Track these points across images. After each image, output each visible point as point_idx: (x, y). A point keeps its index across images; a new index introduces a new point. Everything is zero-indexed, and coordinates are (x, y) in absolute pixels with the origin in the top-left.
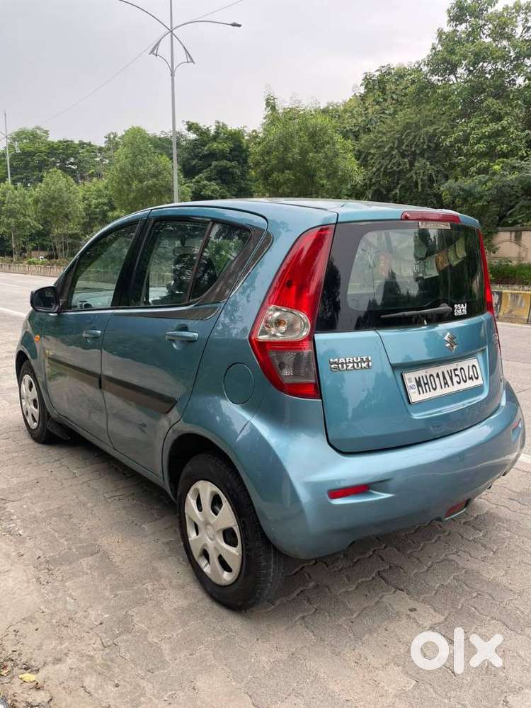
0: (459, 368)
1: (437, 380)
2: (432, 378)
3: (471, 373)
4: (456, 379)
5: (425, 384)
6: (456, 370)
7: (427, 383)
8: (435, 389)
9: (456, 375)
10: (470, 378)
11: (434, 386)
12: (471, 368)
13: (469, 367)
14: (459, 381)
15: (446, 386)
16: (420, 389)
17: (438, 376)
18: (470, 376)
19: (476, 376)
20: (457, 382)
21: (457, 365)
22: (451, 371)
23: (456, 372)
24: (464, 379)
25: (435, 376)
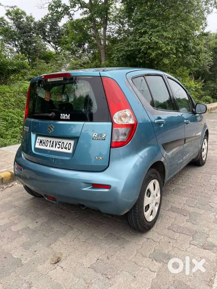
1: (49, 143)
2: (47, 142)
3: (67, 146)
5: (43, 143)
6: (61, 142)
7: (44, 143)
8: (46, 146)
9: (59, 144)
10: (65, 148)
12: (68, 144)
14: (59, 147)
15: (52, 147)
16: (40, 144)
17: (50, 142)
18: (66, 147)
19: (69, 148)
20: (58, 147)
21: (62, 141)
22: (57, 142)
23: (60, 143)
24: (62, 147)
25: (49, 141)
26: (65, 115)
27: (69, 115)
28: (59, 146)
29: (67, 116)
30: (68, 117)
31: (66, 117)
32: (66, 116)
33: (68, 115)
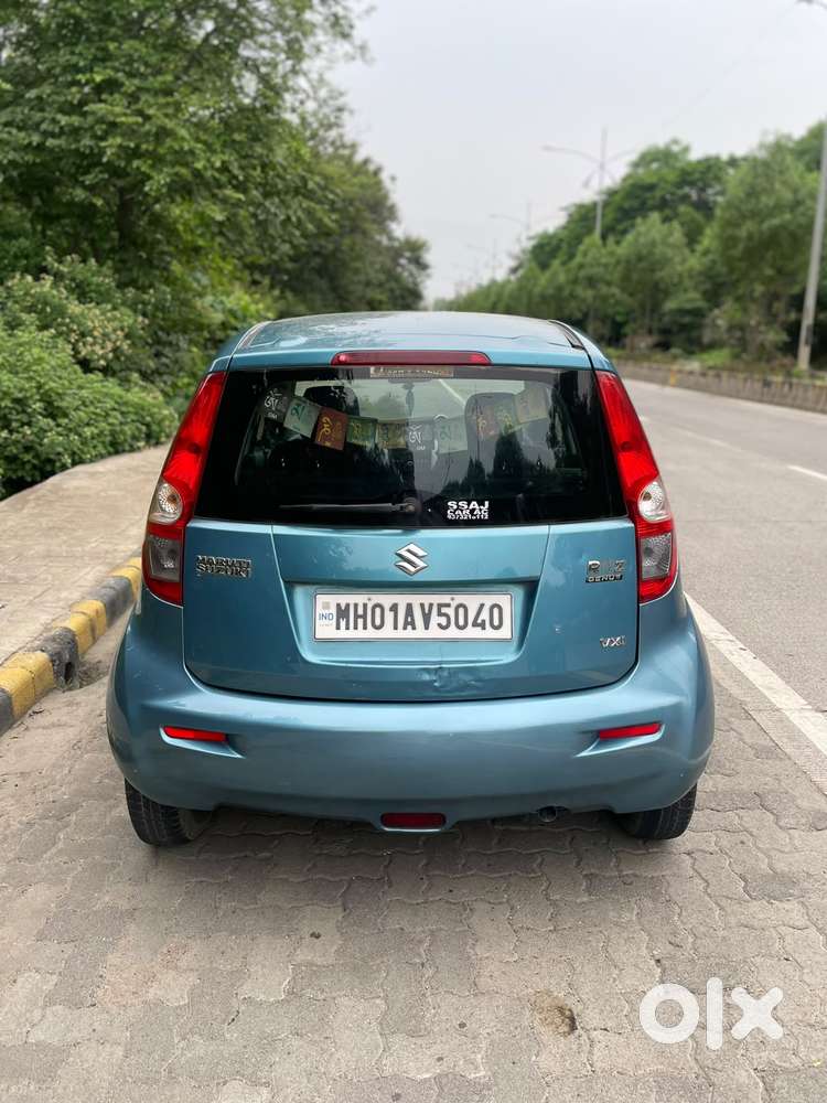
0: (454, 604)
1: (389, 615)
2: (378, 609)
3: (484, 616)
4: (435, 619)
5: (357, 616)
6: (448, 605)
7: (364, 616)
8: (378, 628)
9: (442, 615)
10: (475, 624)
11: (378, 622)
12: (486, 610)
13: (482, 606)
14: (444, 624)
15: (409, 627)
16: (343, 623)
17: (394, 608)
18: (479, 621)
19: (496, 623)
20: (439, 625)
21: (453, 599)
22: (431, 605)
23: (444, 610)
24: (461, 622)
25: (387, 608)
26: (469, 505)
27: (487, 503)
28: (443, 621)
29: (477, 506)
30: (483, 511)
31: (472, 511)
32: (471, 507)
33: (481, 503)
